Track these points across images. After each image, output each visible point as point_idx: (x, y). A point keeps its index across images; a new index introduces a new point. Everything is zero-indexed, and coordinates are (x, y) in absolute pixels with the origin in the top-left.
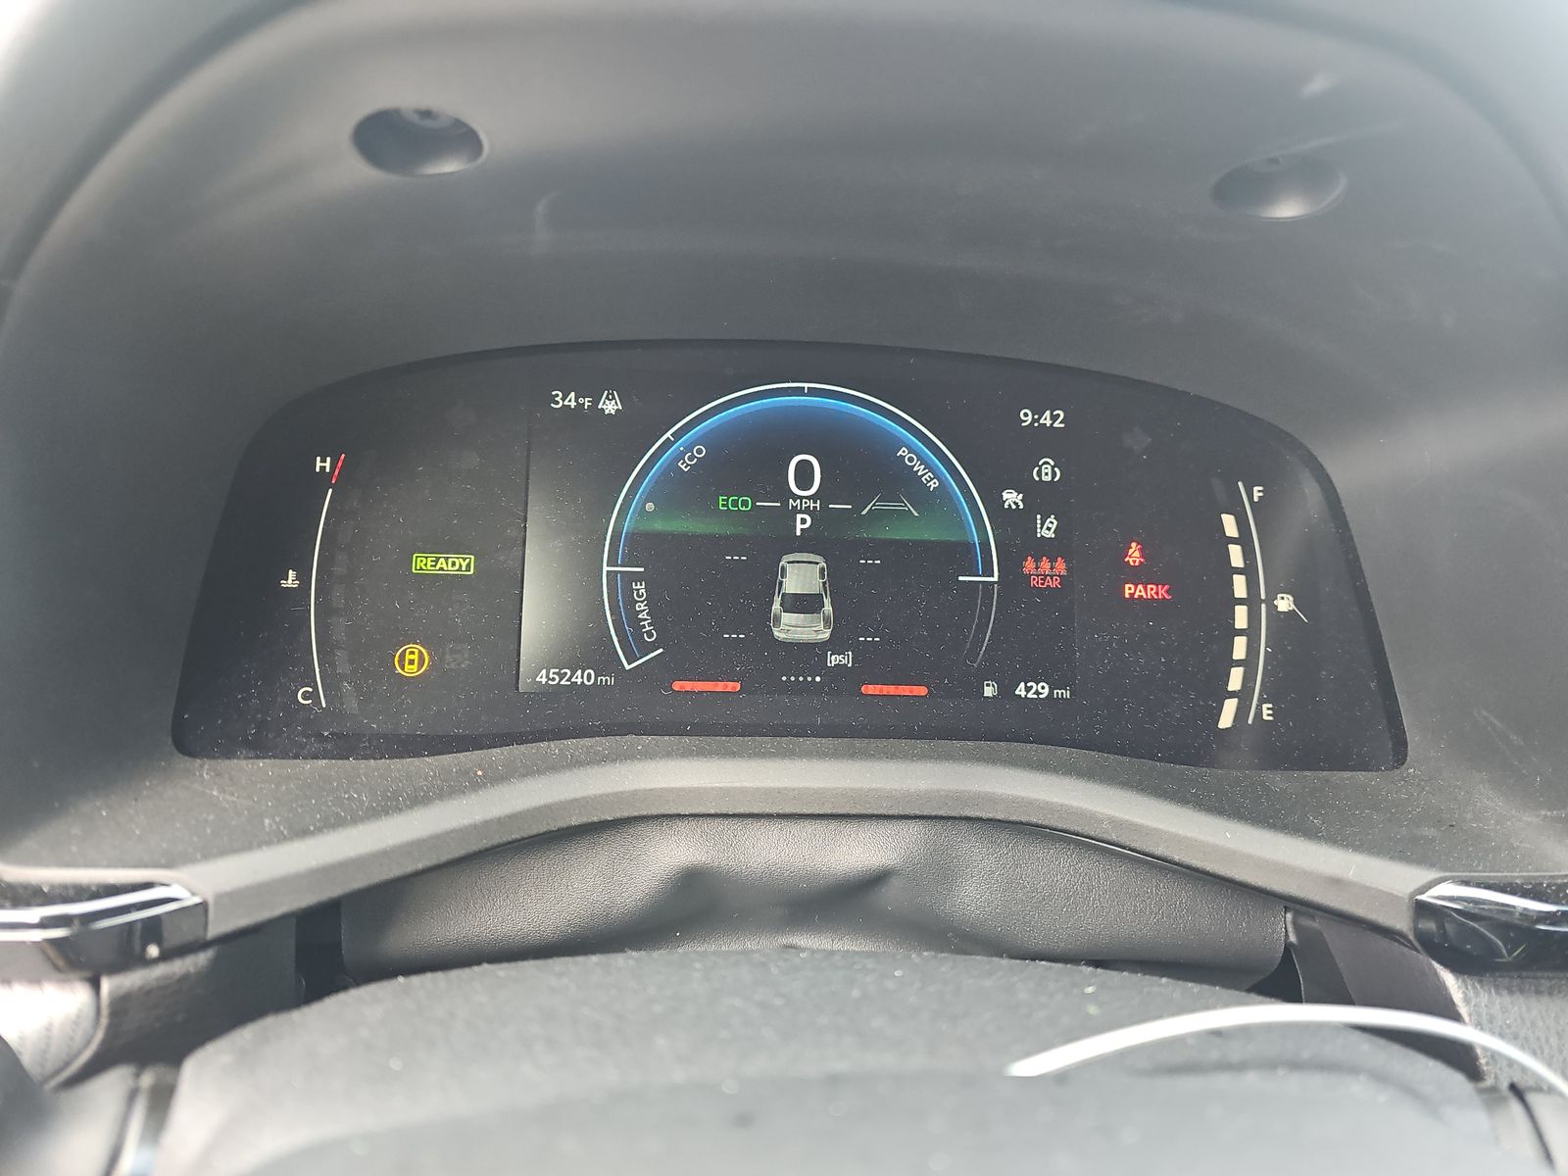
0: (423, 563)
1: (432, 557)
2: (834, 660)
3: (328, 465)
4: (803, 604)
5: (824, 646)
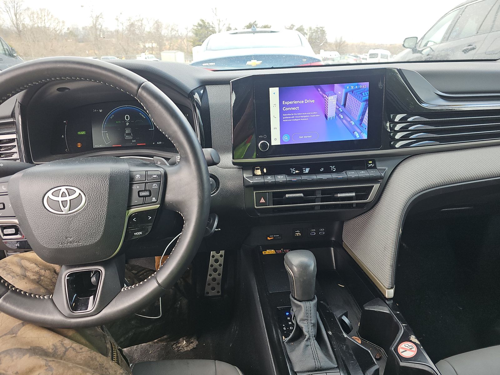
0: (79, 133)
1: (80, 132)
2: (133, 141)
3: (65, 122)
4: (128, 134)
5: (132, 140)
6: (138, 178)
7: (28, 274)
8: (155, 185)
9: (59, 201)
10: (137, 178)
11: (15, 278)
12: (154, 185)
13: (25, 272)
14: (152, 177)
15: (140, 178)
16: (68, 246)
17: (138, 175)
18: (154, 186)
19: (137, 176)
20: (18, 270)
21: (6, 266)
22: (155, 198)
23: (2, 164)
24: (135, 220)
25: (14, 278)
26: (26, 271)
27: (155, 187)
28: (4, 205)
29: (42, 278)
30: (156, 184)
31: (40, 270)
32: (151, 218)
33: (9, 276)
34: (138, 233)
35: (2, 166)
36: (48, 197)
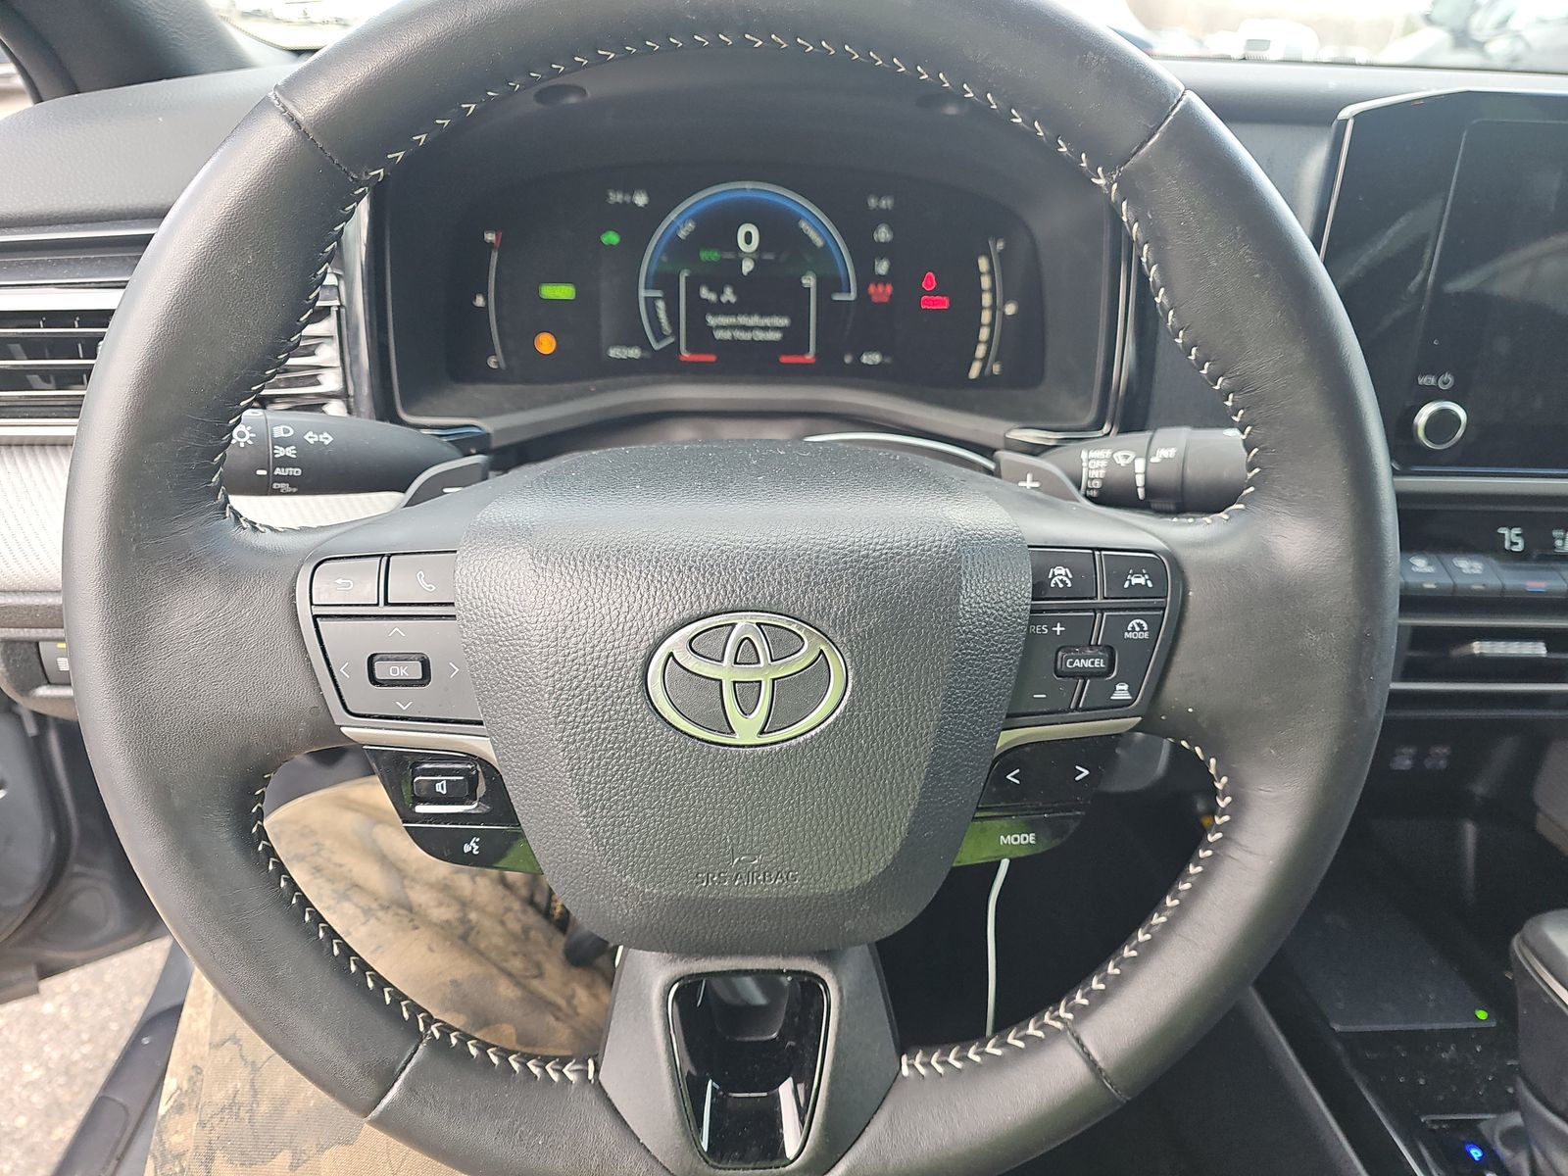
3: (492, 237)
6: (1061, 585)
7: (420, 897)
8: (1139, 625)
9: (721, 681)
10: (1056, 584)
11: (379, 919)
12: (1134, 622)
13: (403, 887)
14: (1126, 585)
15: (1069, 585)
16: (737, 893)
17: (1063, 571)
18: (1133, 628)
19: (1057, 572)
20: (372, 875)
21: (319, 851)
22: (1126, 687)
23: (326, 435)
24: (1014, 777)
25: (372, 921)
26: (406, 882)
27: (1139, 636)
28: (426, 665)
29: (473, 916)
30: (1142, 622)
31: (455, 877)
32: (1086, 772)
33: (348, 907)
34: (1016, 839)
35: (327, 442)
36: (671, 655)
